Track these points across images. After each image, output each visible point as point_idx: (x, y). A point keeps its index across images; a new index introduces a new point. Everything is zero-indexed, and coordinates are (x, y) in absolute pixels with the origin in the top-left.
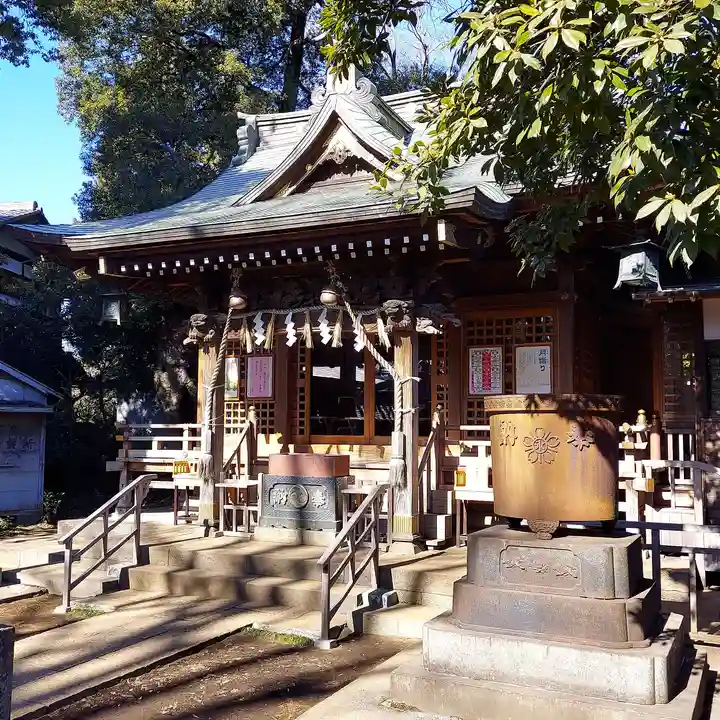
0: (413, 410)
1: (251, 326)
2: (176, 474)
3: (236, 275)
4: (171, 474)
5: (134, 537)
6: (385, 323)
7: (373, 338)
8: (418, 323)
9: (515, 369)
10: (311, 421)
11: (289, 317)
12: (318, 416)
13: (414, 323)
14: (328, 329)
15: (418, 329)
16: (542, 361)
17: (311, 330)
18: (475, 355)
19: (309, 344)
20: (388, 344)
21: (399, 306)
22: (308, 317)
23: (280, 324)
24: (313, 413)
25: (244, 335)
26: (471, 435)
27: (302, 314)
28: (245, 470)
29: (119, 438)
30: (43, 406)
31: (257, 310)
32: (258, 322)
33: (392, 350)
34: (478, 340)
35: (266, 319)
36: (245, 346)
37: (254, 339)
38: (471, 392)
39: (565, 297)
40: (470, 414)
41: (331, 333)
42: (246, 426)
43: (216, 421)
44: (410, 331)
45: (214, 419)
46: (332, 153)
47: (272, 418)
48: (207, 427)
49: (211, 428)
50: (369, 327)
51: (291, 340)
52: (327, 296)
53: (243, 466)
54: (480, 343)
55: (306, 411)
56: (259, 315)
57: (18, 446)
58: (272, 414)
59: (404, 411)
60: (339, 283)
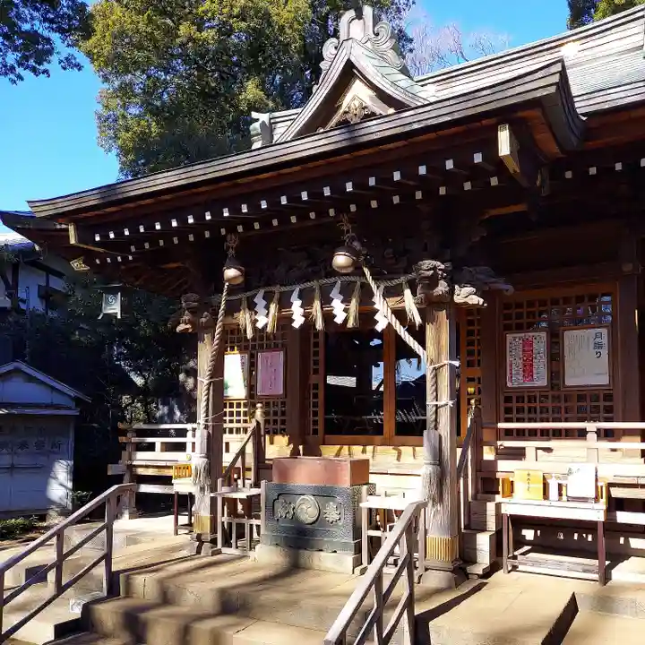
0: (450, 403)
1: (252, 307)
2: (176, 478)
3: (232, 243)
4: (171, 477)
5: (103, 562)
6: (414, 293)
7: (400, 314)
8: (457, 292)
9: (563, 356)
10: (326, 420)
11: (295, 294)
12: (333, 415)
13: (452, 292)
14: (343, 306)
15: (457, 299)
16: (598, 346)
17: (322, 308)
18: (514, 340)
19: (319, 325)
20: (418, 320)
21: (434, 268)
22: (317, 293)
23: (285, 303)
24: (327, 412)
25: (244, 318)
26: (509, 434)
27: (312, 290)
28: (251, 475)
29: (122, 439)
30: (70, 409)
31: (258, 287)
32: (260, 301)
33: (423, 328)
34: (517, 324)
35: (268, 298)
36: (245, 331)
37: (254, 322)
38: (509, 385)
39: (628, 268)
40: (508, 410)
41: (346, 310)
42: (252, 425)
43: (213, 420)
44: (446, 302)
45: (210, 417)
46: (345, 113)
47: (283, 418)
48: (202, 427)
49: (206, 427)
50: (393, 301)
51: (298, 321)
52: (341, 260)
53: (249, 469)
54: (519, 328)
55: (321, 410)
56: (261, 293)
57: (47, 447)
58: (283, 413)
59: (439, 403)
60: (356, 244)
